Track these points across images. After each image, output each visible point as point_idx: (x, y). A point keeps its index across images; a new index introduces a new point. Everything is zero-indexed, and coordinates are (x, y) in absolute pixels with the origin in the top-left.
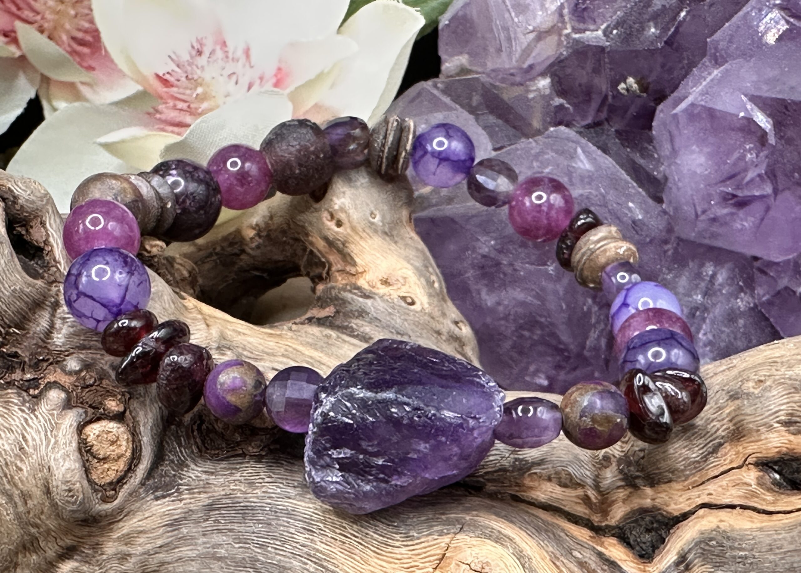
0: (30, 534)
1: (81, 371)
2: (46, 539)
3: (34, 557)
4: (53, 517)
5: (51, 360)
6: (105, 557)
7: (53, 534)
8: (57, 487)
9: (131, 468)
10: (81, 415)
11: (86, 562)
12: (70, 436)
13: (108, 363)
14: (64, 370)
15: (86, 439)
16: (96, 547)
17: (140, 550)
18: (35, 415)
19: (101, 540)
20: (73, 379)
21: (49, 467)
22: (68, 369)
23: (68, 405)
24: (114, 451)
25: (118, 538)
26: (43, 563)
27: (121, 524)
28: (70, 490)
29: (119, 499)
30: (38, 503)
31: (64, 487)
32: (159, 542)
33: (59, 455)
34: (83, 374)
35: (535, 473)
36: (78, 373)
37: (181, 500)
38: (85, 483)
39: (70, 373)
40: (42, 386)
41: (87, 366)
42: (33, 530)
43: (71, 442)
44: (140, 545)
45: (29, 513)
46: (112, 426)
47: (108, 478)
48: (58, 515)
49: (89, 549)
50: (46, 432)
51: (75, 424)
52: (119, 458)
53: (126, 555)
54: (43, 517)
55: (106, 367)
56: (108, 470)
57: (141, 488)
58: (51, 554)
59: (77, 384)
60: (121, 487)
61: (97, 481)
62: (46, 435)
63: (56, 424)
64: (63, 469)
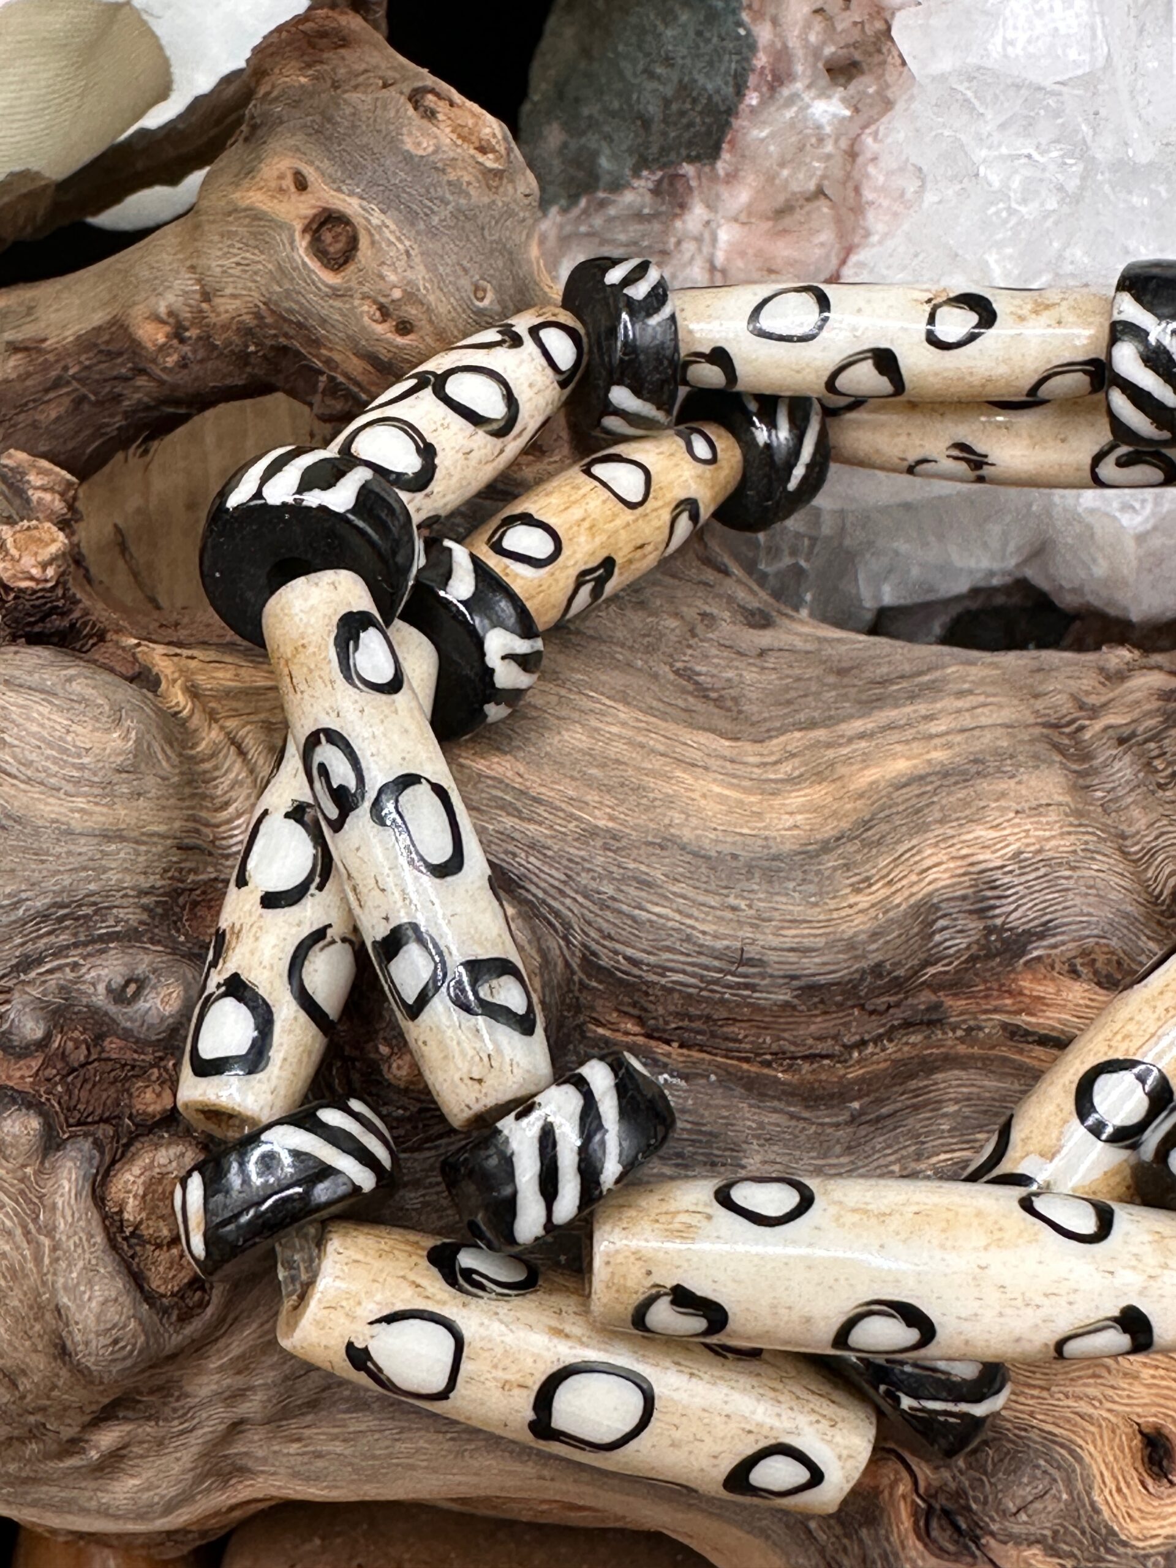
0: (27, 1424)
1: (48, 1037)
2: (61, 1418)
4: (77, 1387)
6: (192, 1401)
7: (77, 1405)
8: (86, 1343)
10: (91, 1156)
11: (148, 1417)
12: (82, 1223)
14: (9, 1049)
15: (119, 1215)
16: (168, 1387)
20: (37, 1064)
21: (58, 1309)
22: (18, 1041)
23: (51, 1142)
25: (223, 1365)
27: (223, 1342)
28: (116, 1342)
30: (45, 1377)
31: (104, 1341)
33: (74, 1275)
34: (56, 1041)
35: (1039, 959)
36: (43, 1044)
38: (144, 1310)
39: (24, 1051)
41: (57, 1017)
42: (33, 1417)
43: (90, 1235)
45: (23, 1398)
47: (183, 1274)
48: (90, 1382)
50: (24, 1225)
54: (55, 1393)
55: (102, 1001)
59: (49, 1072)
61: (162, 1289)
62: (27, 1233)
63: (40, 1197)
64: (94, 1304)
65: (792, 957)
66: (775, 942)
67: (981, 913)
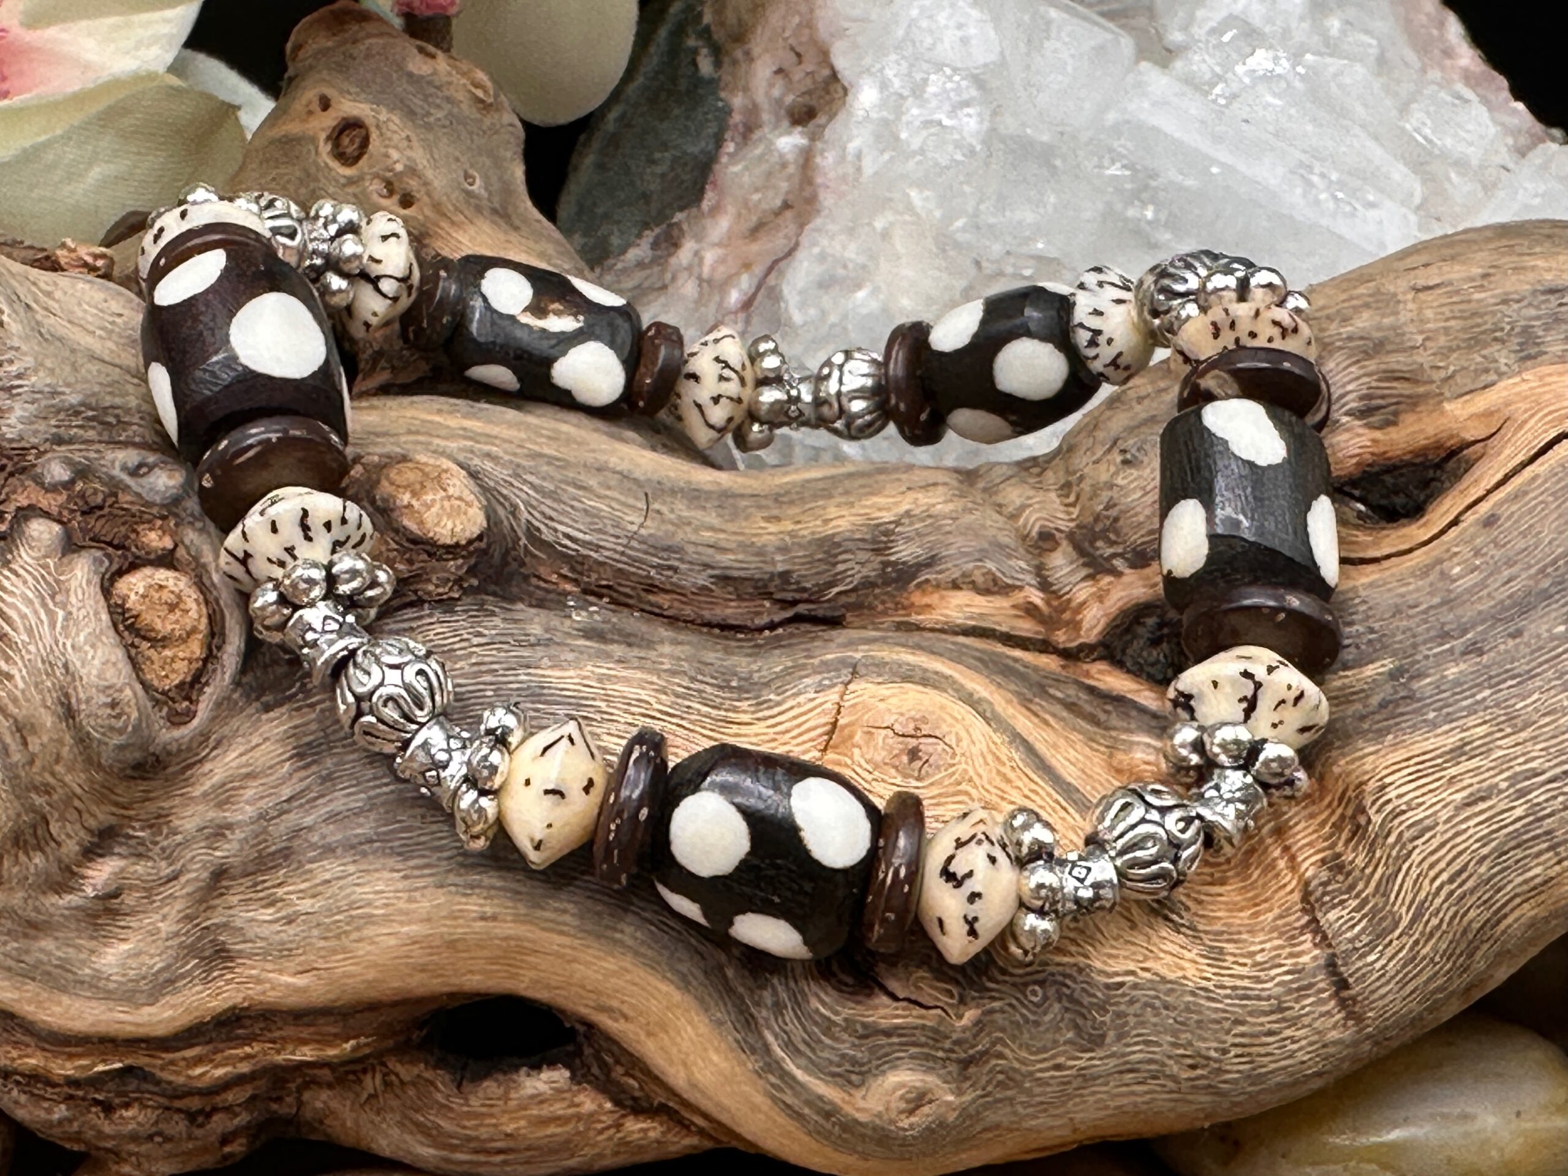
0: (33, 809)
1: (72, 482)
2: (63, 818)
3: (38, 859)
4: (79, 766)
5: (9, 469)
6: (179, 838)
7: (77, 803)
8: (88, 701)
9: (210, 656)
10: (101, 562)
11: (140, 856)
12: (91, 602)
13: (117, 464)
14: (39, 481)
15: (122, 606)
16: (158, 822)
17: (250, 811)
18: (11, 570)
19: (165, 805)
20: (62, 498)
21: (66, 666)
22: (48, 480)
23: (70, 546)
24: (177, 622)
25: (205, 795)
26: (54, 869)
27: (208, 767)
28: (113, 705)
29: (199, 714)
30: (51, 740)
31: (104, 699)
32: (286, 792)
33: (82, 638)
34: (79, 486)
35: (927, 581)
36: (68, 485)
37: (312, 706)
38: (138, 687)
39: (53, 488)
40: (8, 517)
41: (82, 472)
42: (39, 800)
43: (96, 613)
44: (247, 803)
45: (32, 762)
46: (163, 575)
47: (173, 676)
48: (89, 761)
49: (142, 829)
50: (43, 598)
51: (96, 579)
52: (189, 634)
53: (220, 827)
54: (59, 769)
55: (117, 472)
56: (173, 660)
57: (234, 691)
58: (71, 848)
59: (72, 506)
60: (201, 692)
61: (156, 683)
62: (44, 605)
63: (57, 581)
64: (96, 662)
65: (710, 551)
66: (693, 538)
67: (877, 551)
